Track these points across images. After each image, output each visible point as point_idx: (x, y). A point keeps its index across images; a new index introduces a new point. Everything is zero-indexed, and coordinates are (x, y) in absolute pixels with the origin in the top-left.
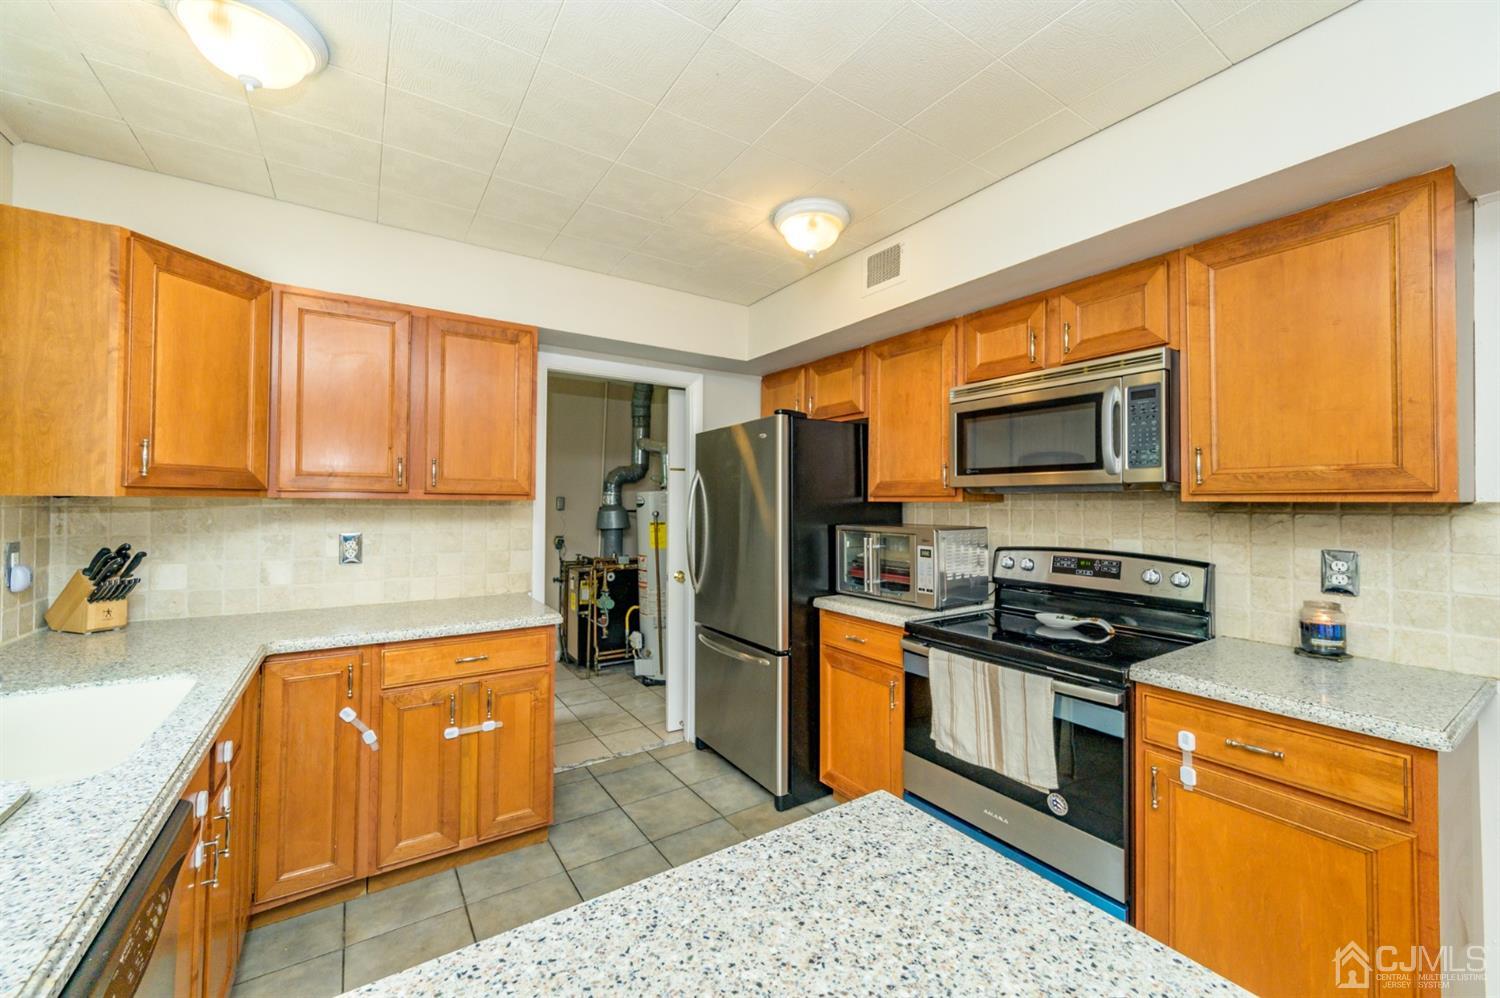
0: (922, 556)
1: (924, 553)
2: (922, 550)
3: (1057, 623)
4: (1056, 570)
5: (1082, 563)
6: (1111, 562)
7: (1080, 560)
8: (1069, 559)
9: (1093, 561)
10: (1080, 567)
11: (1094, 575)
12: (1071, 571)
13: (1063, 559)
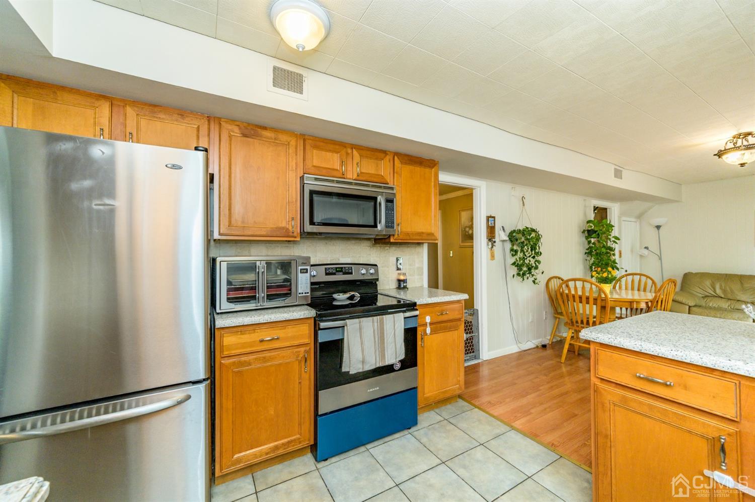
0: (301, 273)
1: (302, 271)
2: (301, 269)
3: (341, 298)
4: (327, 274)
5: (338, 269)
6: (349, 268)
7: (336, 268)
8: (332, 268)
9: (342, 268)
10: (337, 271)
11: (344, 274)
12: (334, 274)
13: (329, 268)
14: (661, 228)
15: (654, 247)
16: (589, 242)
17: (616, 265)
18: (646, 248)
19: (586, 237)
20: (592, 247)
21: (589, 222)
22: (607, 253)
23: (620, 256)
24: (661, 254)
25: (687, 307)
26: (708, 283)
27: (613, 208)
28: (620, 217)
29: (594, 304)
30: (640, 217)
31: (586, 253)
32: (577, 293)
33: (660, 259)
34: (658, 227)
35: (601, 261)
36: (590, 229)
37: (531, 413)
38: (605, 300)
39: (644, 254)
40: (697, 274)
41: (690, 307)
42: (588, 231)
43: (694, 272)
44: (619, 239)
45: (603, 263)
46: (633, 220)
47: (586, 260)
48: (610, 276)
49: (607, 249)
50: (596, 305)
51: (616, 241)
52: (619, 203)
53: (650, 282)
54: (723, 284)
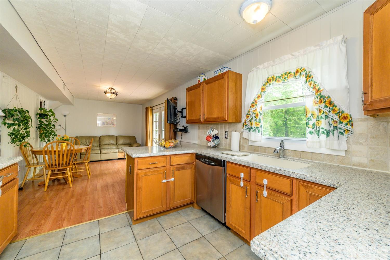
15: (63, 125)
16: (40, 121)
21: (37, 109)
24: (66, 129)
26: (84, 140)
29: (45, 154)
31: (37, 127)
32: (53, 149)
33: (65, 131)
34: (65, 116)
37: (65, 218)
39: (59, 128)
40: (80, 137)
42: (39, 114)
43: (78, 136)
44: (57, 120)
47: (37, 131)
50: (47, 154)
52: (49, 101)
54: (89, 140)
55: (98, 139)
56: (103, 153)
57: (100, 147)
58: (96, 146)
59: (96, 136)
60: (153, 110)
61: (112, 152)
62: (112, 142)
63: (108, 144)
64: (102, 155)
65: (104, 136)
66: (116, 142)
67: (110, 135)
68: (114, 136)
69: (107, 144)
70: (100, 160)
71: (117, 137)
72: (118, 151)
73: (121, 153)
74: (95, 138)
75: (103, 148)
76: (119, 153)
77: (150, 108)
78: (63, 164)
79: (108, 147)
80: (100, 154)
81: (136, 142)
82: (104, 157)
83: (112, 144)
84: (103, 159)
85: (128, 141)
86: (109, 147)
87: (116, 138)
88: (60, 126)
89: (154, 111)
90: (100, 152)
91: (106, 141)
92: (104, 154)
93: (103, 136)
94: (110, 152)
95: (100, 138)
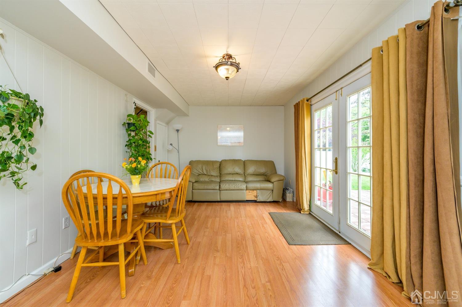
14: (179, 131)
15: (175, 145)
16: (129, 135)
17: (151, 156)
18: (171, 144)
19: (126, 129)
20: (131, 139)
21: (129, 116)
22: (143, 145)
23: (155, 150)
24: (179, 149)
25: (192, 183)
26: (200, 166)
27: (151, 112)
28: (155, 120)
30: (168, 123)
31: (126, 145)
33: (178, 152)
34: (178, 131)
35: (138, 152)
36: (130, 122)
38: (126, 197)
39: (170, 149)
40: (195, 161)
41: (193, 183)
42: (129, 124)
43: (194, 160)
44: (154, 134)
45: (140, 154)
46: (164, 124)
47: (127, 152)
48: (139, 166)
49: (143, 142)
51: (151, 135)
52: (155, 109)
53: (173, 168)
54: (206, 167)
55: (218, 165)
56: (223, 189)
57: (220, 177)
58: (215, 176)
59: (217, 160)
60: (311, 105)
61: (236, 188)
62: (238, 170)
63: (232, 174)
64: (222, 192)
65: (227, 160)
66: (243, 171)
67: (234, 159)
68: (241, 160)
69: (230, 174)
70: (219, 200)
71: (245, 162)
72: (246, 186)
73: (250, 191)
74: (213, 163)
75: (224, 180)
76: (247, 191)
77: (305, 102)
78: (106, 234)
79: (231, 179)
80: (219, 190)
81: (276, 173)
82: (226, 196)
83: (237, 174)
84: (223, 199)
85: (262, 170)
86: (233, 179)
87: (243, 164)
88: (171, 146)
89: (314, 107)
90: (218, 188)
91: (229, 169)
92: (225, 190)
93: (225, 161)
94: (233, 188)
95: (221, 163)
